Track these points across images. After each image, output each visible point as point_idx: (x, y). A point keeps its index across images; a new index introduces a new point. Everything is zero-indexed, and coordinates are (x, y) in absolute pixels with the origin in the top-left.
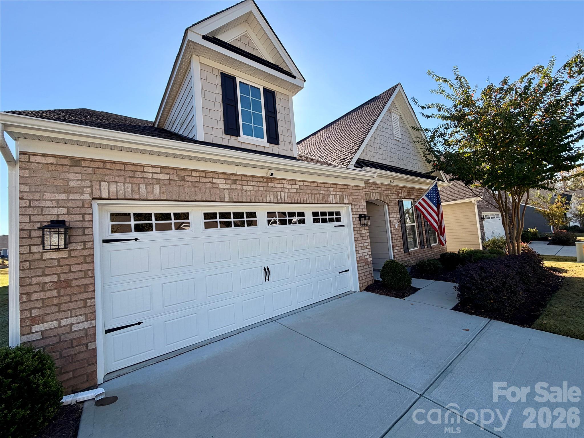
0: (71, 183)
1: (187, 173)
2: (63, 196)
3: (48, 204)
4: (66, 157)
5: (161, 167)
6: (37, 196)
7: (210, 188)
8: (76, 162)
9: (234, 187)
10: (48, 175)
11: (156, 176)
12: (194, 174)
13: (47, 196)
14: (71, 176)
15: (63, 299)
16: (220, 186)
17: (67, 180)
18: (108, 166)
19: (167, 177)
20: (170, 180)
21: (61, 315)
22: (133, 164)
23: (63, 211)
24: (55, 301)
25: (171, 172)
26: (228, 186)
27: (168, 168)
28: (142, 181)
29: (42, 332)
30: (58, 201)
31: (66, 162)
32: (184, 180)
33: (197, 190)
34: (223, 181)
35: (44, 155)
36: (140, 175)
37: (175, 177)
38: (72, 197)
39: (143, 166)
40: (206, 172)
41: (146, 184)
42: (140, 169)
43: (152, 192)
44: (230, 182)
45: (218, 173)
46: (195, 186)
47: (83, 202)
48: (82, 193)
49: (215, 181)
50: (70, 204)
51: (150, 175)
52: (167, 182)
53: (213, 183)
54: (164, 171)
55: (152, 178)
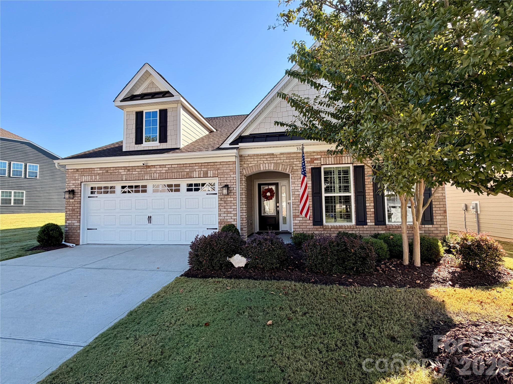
0: (76, 177)
1: (109, 169)
2: (74, 182)
3: (71, 184)
4: (75, 169)
5: (100, 168)
6: (69, 182)
7: (117, 175)
8: (77, 170)
9: (128, 173)
10: (71, 175)
11: (98, 172)
12: (111, 169)
13: (71, 182)
14: (76, 175)
15: (73, 215)
16: (122, 173)
17: (75, 176)
18: (85, 170)
19: (101, 172)
20: (102, 173)
21: (72, 219)
22: (91, 168)
23: (74, 186)
24: (71, 215)
25: (103, 169)
26: (125, 173)
27: (102, 168)
28: (93, 174)
29: (69, 223)
30: (73, 183)
31: (75, 170)
32: (108, 172)
33: (112, 176)
34: (123, 171)
35: (71, 169)
36: (93, 172)
37: (104, 172)
38: (77, 182)
39: (94, 169)
40: (116, 167)
41: (94, 175)
42: (93, 170)
43: (96, 179)
44: (126, 171)
45: (121, 167)
46: (111, 175)
47: (78, 183)
48: (78, 180)
49: (120, 171)
50: (75, 184)
51: (96, 172)
52: (101, 174)
53: (119, 172)
54: (101, 169)
55: (97, 173)
